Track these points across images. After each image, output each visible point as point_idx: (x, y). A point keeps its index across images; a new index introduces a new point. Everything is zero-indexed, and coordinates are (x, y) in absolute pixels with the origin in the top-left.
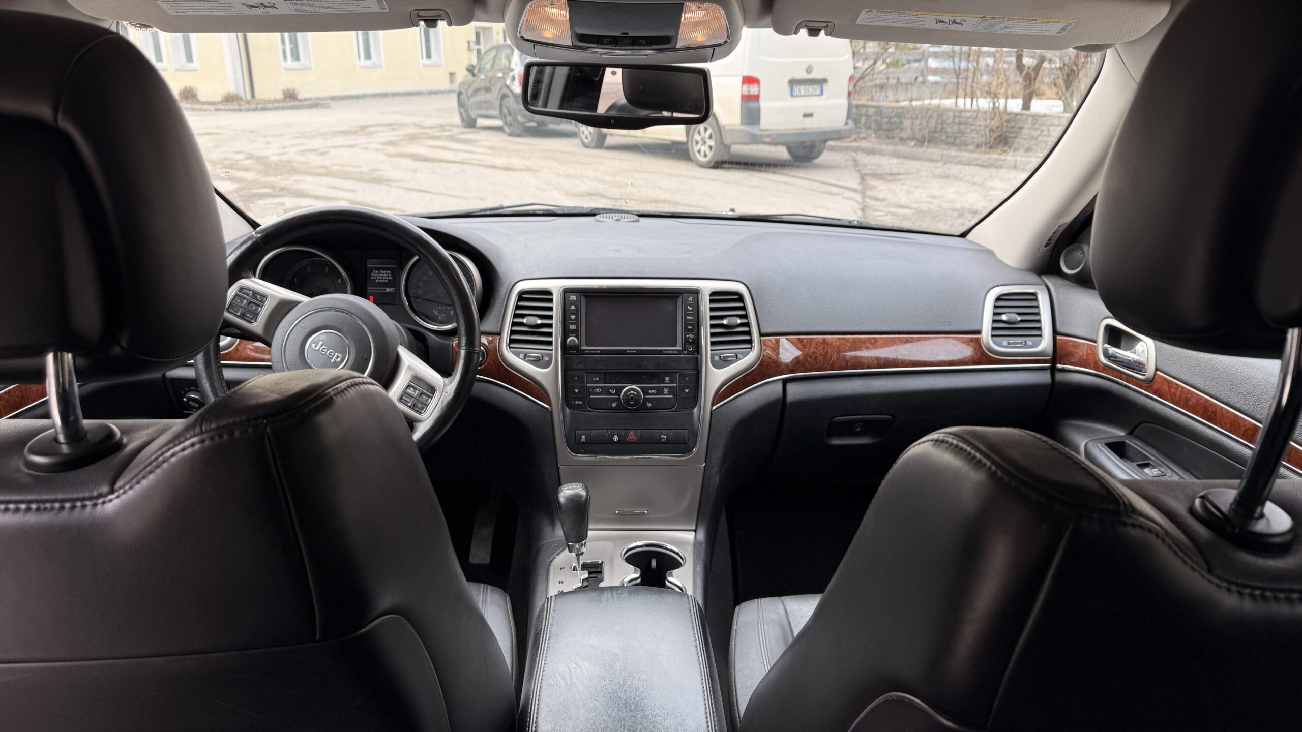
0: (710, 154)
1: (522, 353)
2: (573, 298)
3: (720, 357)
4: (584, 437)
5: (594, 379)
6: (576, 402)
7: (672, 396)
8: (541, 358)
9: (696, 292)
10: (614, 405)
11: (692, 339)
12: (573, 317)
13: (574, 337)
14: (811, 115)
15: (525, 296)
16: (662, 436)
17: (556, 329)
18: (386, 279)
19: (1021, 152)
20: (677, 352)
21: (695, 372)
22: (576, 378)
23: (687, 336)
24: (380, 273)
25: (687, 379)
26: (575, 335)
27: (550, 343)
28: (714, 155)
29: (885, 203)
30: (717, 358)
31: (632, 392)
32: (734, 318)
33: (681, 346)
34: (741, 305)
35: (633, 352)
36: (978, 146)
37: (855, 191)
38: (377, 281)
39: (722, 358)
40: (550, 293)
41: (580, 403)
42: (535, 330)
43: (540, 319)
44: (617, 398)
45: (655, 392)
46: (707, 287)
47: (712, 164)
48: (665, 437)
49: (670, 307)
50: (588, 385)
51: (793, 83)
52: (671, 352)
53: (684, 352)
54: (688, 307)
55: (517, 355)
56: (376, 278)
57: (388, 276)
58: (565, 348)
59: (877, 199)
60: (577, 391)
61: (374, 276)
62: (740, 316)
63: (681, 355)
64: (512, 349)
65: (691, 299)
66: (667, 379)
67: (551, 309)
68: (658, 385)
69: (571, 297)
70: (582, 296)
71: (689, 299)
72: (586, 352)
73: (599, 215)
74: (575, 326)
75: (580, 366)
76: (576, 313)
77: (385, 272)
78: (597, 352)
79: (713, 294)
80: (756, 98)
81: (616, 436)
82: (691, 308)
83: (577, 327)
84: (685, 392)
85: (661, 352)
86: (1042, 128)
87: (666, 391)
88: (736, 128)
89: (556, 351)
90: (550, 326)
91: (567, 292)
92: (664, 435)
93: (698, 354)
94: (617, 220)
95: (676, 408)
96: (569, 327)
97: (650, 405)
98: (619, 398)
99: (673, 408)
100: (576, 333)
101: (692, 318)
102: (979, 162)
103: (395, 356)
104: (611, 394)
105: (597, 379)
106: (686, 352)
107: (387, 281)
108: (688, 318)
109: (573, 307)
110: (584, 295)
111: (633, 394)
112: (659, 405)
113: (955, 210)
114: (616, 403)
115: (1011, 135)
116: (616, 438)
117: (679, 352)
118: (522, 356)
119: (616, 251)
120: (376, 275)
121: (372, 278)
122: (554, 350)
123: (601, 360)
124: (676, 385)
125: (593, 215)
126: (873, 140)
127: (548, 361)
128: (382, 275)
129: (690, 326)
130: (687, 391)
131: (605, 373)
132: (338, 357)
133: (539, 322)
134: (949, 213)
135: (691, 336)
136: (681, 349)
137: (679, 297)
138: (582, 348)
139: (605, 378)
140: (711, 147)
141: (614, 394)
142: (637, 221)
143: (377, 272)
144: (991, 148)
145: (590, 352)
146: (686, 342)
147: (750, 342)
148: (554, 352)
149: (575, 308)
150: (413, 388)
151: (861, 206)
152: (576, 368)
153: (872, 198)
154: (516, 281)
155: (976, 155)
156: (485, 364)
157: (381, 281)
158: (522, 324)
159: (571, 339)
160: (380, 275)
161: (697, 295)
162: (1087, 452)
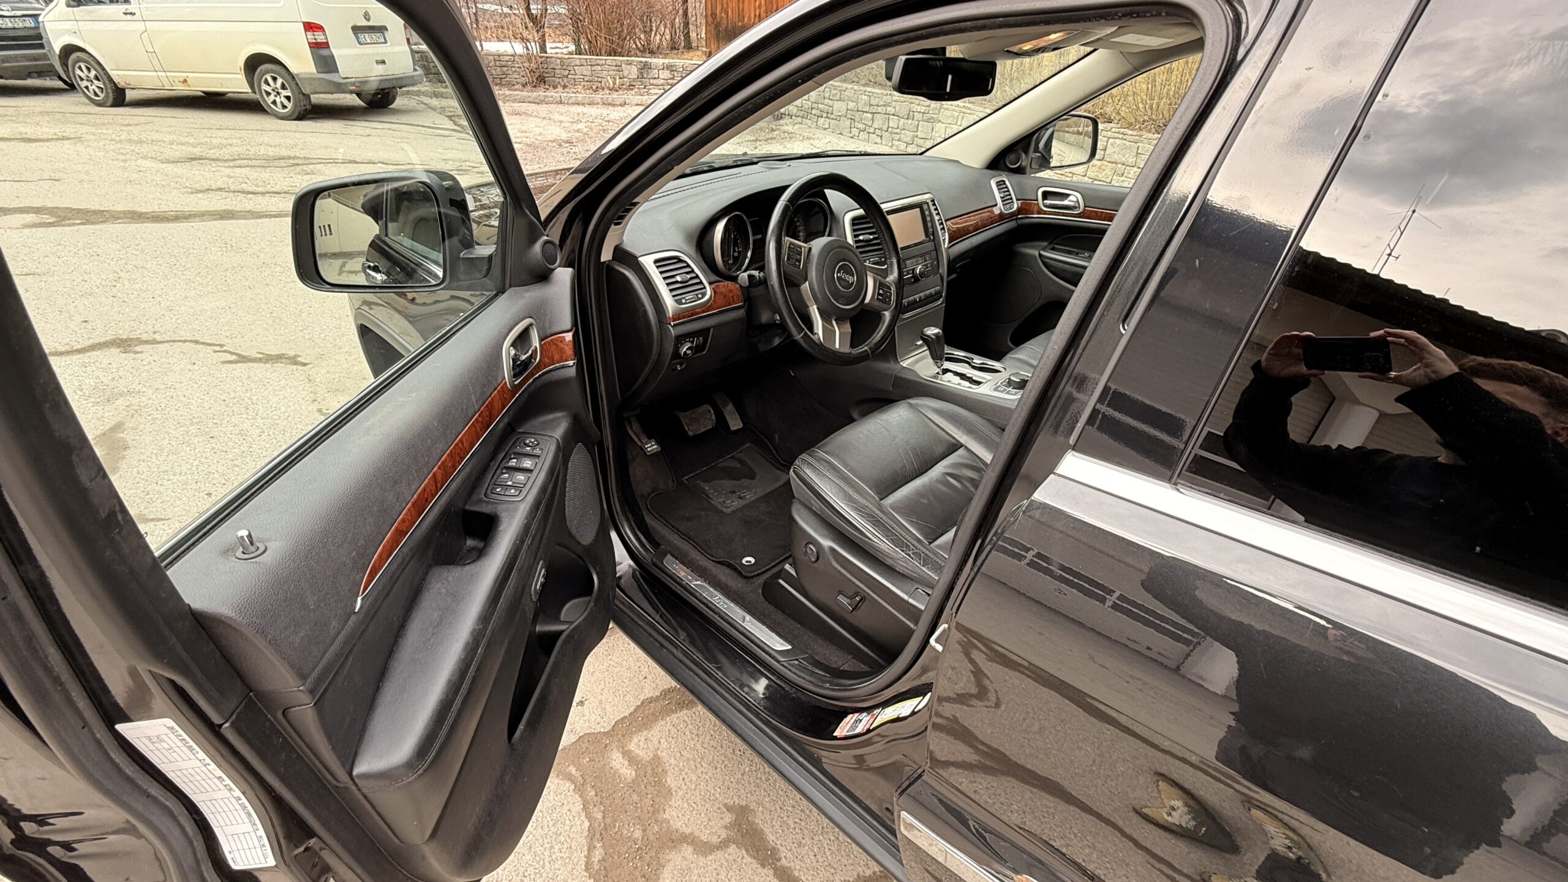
0: (290, 105)
7: (931, 268)
9: (927, 203)
11: (932, 231)
14: (383, 62)
19: (560, 89)
21: (935, 251)
28: (295, 105)
36: (524, 85)
46: (928, 198)
47: (296, 114)
51: (356, 29)
54: (926, 212)
65: (926, 207)
80: (326, 45)
82: (928, 213)
86: (569, 68)
87: (929, 266)
88: (313, 76)
93: (935, 240)
99: (932, 275)
101: (929, 218)
102: (532, 100)
106: (931, 240)
115: (546, 75)
126: (427, 84)
136: (928, 239)
137: (920, 207)
140: (288, 98)
144: (535, 87)
146: (930, 234)
155: (525, 93)
162: (1040, 255)
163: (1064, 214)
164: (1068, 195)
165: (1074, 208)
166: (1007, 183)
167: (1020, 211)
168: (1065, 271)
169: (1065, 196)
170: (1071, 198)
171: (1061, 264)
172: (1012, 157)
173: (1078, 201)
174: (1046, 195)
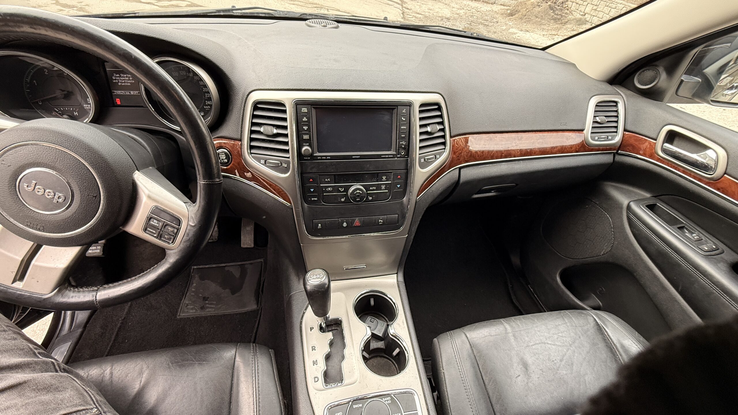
1: (263, 159)
2: (305, 110)
3: (425, 159)
4: (320, 225)
5: (326, 180)
6: (312, 199)
7: (387, 191)
8: (280, 165)
9: (409, 105)
10: (343, 200)
11: (405, 145)
12: (305, 128)
13: (308, 145)
15: (259, 106)
16: (380, 221)
17: (292, 139)
18: (129, 83)
20: (392, 156)
21: (405, 171)
22: (311, 180)
23: (401, 143)
24: (120, 77)
25: (399, 177)
26: (308, 144)
27: (287, 151)
29: (411, 11)
30: (422, 160)
31: (358, 191)
32: (434, 125)
33: (395, 151)
34: (439, 113)
35: (358, 157)
37: (399, 4)
38: (120, 84)
39: (426, 160)
40: (283, 105)
41: (316, 199)
42: (272, 138)
43: (276, 129)
44: (345, 194)
45: (375, 188)
46: (417, 99)
48: (382, 221)
49: (387, 117)
50: (321, 185)
52: (387, 156)
53: (398, 156)
54: (403, 118)
55: (259, 160)
56: (119, 82)
57: (129, 80)
58: (300, 155)
59: (408, 9)
60: (312, 190)
61: (116, 79)
62: (438, 123)
63: (395, 158)
64: (253, 155)
65: (404, 111)
66: (384, 178)
67: (285, 119)
68: (377, 183)
69: (303, 109)
70: (312, 108)
71: (403, 111)
72: (319, 158)
73: (309, 21)
74: (308, 136)
75: (314, 170)
76: (308, 123)
77: (125, 76)
78: (328, 158)
79: (422, 105)
81: (345, 223)
82: (404, 119)
83: (310, 137)
84: (397, 187)
85: (379, 156)
87: (383, 187)
89: (292, 157)
90: (286, 136)
91: (299, 104)
92: (381, 220)
93: (408, 157)
94: (324, 26)
95: (390, 199)
96: (303, 137)
97: (370, 198)
98: (347, 194)
99: (388, 199)
100: (309, 142)
101: (405, 127)
103: (130, 188)
104: (340, 192)
105: (329, 180)
106: (399, 156)
107: (129, 84)
108: (402, 127)
109: (305, 119)
110: (313, 107)
111: (359, 193)
112: (377, 197)
113: (439, 17)
114: (345, 198)
116: (345, 225)
117: (394, 156)
118: (263, 161)
119: (336, 60)
120: (117, 78)
121: (115, 81)
122: (291, 158)
123: (331, 164)
124: (390, 182)
125: (305, 20)
127: (286, 168)
128: (124, 78)
129: (403, 135)
130: (399, 186)
131: (334, 175)
132: (59, 198)
133: (275, 131)
134: (437, 18)
135: (404, 143)
136: (395, 153)
137: (393, 109)
138: (314, 155)
139: (335, 179)
141: (343, 192)
142: (337, 27)
143: (118, 75)
145: (322, 158)
146: (399, 148)
147: (444, 144)
148: (290, 159)
149: (307, 120)
150: (156, 220)
151: (402, 12)
152: (311, 171)
153: (405, 8)
154: (249, 91)
156: (231, 165)
157: (123, 84)
158: (259, 132)
159: (306, 148)
160: (122, 78)
161: (409, 107)
162: (629, 207)
163: (685, 171)
164: (706, 148)
165: (704, 167)
166: (621, 107)
167: (623, 145)
168: (650, 241)
169: (703, 147)
170: (709, 152)
171: (648, 231)
172: (648, 74)
173: (717, 162)
174: (672, 137)
